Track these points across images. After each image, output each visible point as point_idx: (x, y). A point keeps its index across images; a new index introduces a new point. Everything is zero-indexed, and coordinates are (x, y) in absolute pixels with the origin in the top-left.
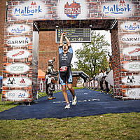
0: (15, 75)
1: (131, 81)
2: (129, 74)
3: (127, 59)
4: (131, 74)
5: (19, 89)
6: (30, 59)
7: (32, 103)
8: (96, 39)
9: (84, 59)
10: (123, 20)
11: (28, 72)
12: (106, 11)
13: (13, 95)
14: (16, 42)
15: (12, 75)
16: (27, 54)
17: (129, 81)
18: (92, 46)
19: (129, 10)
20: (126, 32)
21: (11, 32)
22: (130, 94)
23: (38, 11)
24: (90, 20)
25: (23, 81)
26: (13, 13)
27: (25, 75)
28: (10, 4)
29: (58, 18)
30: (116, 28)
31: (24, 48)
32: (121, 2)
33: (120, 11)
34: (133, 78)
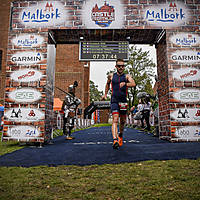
0: (22, 105)
1: (184, 116)
3: (178, 85)
4: (183, 106)
5: (27, 124)
8: (136, 57)
10: (174, 31)
11: (40, 101)
12: (150, 17)
14: (24, 59)
15: (17, 105)
17: (181, 115)
20: (177, 48)
22: (181, 134)
23: (55, 16)
26: (20, 18)
27: (35, 105)
30: (164, 41)
31: (34, 68)
32: (171, 5)
33: (170, 18)
34: (186, 112)
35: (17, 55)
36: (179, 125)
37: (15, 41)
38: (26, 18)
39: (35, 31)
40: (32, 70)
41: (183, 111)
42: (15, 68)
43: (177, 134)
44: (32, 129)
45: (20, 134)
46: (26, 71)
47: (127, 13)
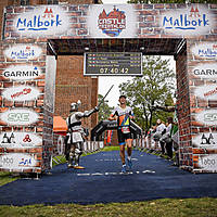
0: (15, 129)
1: (208, 142)
2: (204, 129)
3: (201, 104)
4: (207, 130)
5: (21, 151)
6: (41, 102)
7: (42, 175)
8: (154, 66)
9: (134, 99)
10: (196, 40)
11: (37, 124)
12: (168, 24)
13: (11, 161)
14: (19, 73)
15: (10, 129)
16: (35, 93)
18: (147, 77)
19: (205, 23)
20: (200, 61)
21: (9, 56)
22: (205, 164)
23: (55, 24)
24: (141, 40)
25: (27, 139)
26: (14, 25)
27: (31, 128)
29: (87, 36)
30: (184, 52)
31: (30, 84)
32: (192, 11)
33: (191, 26)
34: (211, 137)
35: (10, 70)
36: (203, 152)
37: (8, 53)
38: (21, 26)
39: (32, 41)
40: (28, 87)
41: (207, 135)
42: (8, 84)
43: (200, 163)
44: (27, 157)
46: (21, 88)
47: (140, 19)
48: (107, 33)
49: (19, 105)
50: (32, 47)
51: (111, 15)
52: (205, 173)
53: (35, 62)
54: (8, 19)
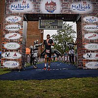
0: (10, 51)
2: (88, 51)
3: (87, 41)
7: (21, 70)
8: (66, 28)
9: (58, 41)
10: (85, 15)
11: (19, 49)
14: (12, 28)
15: (8, 51)
18: (63, 33)
19: (89, 8)
21: (8, 21)
23: (27, 7)
24: (63, 14)
25: (15, 55)
26: (10, 8)
28: (8, 1)
31: (16, 32)
33: (83, 9)
34: (91, 55)
35: (8, 26)
38: (13, 8)
41: (89, 54)
42: (7, 32)
44: (15, 62)
45: (9, 65)
47: (62, 6)
48: (49, 11)
49: (12, 41)
50: (17, 17)
51: (50, 4)
52: (88, 69)
53: (18, 23)
54: (7, 5)
